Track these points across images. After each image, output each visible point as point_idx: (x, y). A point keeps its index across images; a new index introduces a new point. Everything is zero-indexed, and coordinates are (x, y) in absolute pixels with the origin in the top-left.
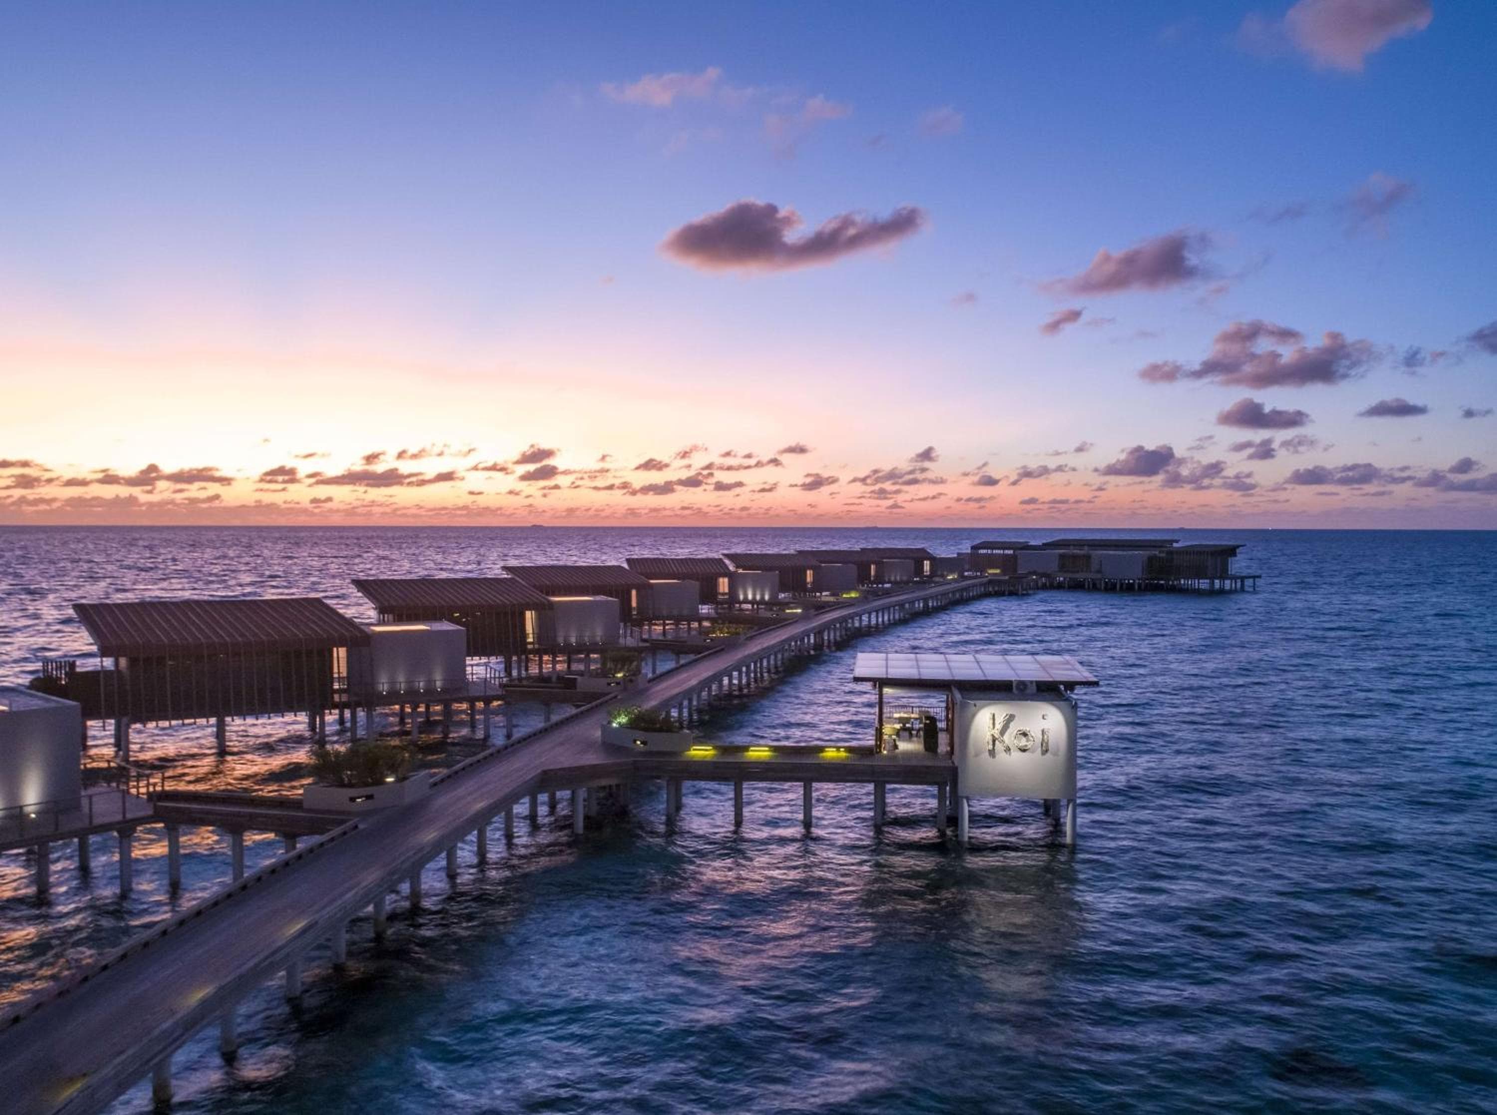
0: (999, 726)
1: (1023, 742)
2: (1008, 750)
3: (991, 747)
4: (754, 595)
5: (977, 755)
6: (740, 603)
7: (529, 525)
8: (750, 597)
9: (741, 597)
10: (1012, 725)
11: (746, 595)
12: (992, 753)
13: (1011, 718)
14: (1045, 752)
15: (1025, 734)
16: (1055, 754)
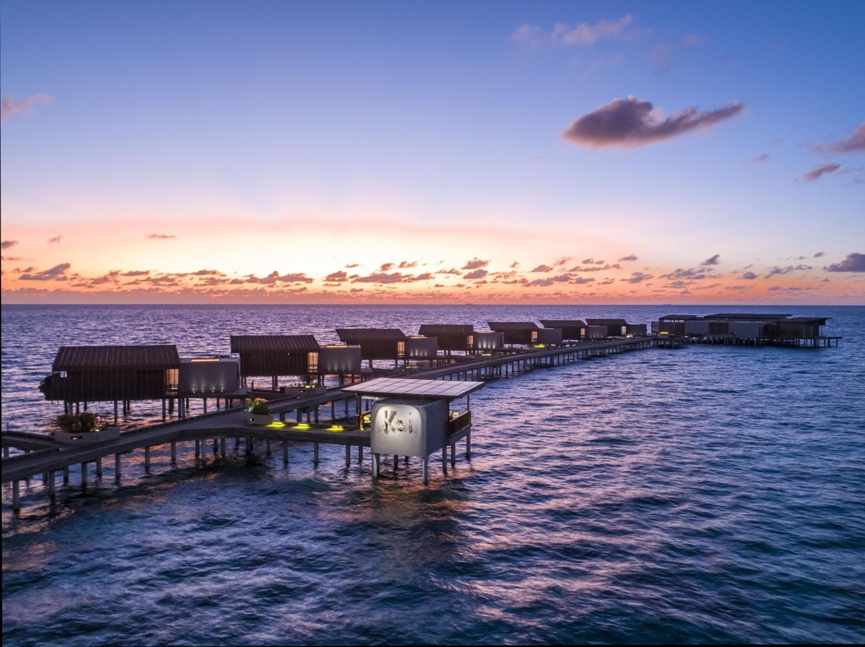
0: (389, 417)
1: (401, 426)
2: (393, 430)
3: (385, 428)
4: (487, 345)
5: (379, 432)
6: (478, 350)
7: (465, 304)
8: (485, 346)
9: (480, 347)
10: (395, 417)
11: (482, 345)
12: (386, 431)
13: (394, 414)
14: (411, 431)
15: (401, 422)
16: (416, 433)
